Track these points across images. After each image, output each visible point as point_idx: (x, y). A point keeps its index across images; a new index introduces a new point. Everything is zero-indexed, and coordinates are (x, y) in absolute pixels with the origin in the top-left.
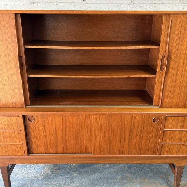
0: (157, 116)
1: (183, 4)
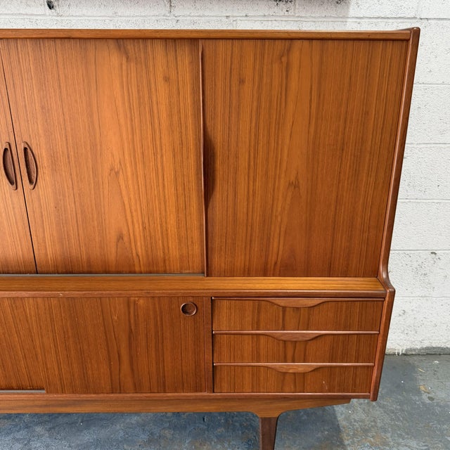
0: (191, 299)
1: (299, 19)
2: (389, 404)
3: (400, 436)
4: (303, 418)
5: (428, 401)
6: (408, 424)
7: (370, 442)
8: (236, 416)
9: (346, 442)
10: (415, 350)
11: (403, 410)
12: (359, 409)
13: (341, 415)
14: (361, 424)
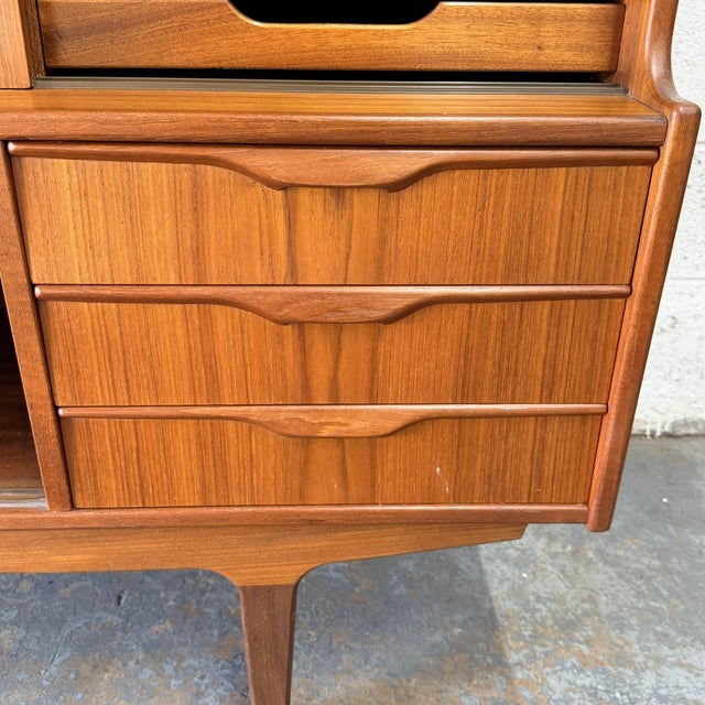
2: (629, 554)
3: (663, 638)
4: (397, 592)
6: (682, 607)
7: (580, 655)
8: (213, 590)
9: (513, 658)
10: (695, 424)
11: (668, 572)
12: (549, 568)
13: (501, 582)
14: (554, 606)
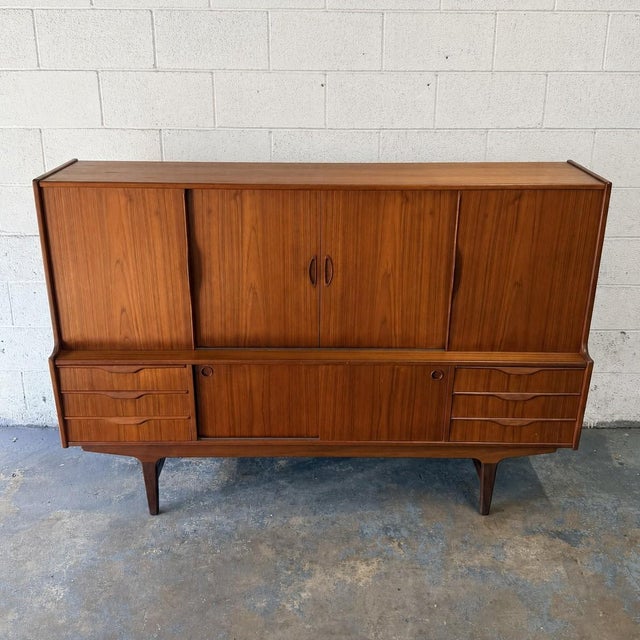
0: (440, 368)
5: (618, 466)
9: (548, 495)
10: (605, 424)
12: (557, 471)
13: (542, 475)
14: (559, 482)
